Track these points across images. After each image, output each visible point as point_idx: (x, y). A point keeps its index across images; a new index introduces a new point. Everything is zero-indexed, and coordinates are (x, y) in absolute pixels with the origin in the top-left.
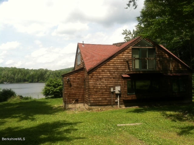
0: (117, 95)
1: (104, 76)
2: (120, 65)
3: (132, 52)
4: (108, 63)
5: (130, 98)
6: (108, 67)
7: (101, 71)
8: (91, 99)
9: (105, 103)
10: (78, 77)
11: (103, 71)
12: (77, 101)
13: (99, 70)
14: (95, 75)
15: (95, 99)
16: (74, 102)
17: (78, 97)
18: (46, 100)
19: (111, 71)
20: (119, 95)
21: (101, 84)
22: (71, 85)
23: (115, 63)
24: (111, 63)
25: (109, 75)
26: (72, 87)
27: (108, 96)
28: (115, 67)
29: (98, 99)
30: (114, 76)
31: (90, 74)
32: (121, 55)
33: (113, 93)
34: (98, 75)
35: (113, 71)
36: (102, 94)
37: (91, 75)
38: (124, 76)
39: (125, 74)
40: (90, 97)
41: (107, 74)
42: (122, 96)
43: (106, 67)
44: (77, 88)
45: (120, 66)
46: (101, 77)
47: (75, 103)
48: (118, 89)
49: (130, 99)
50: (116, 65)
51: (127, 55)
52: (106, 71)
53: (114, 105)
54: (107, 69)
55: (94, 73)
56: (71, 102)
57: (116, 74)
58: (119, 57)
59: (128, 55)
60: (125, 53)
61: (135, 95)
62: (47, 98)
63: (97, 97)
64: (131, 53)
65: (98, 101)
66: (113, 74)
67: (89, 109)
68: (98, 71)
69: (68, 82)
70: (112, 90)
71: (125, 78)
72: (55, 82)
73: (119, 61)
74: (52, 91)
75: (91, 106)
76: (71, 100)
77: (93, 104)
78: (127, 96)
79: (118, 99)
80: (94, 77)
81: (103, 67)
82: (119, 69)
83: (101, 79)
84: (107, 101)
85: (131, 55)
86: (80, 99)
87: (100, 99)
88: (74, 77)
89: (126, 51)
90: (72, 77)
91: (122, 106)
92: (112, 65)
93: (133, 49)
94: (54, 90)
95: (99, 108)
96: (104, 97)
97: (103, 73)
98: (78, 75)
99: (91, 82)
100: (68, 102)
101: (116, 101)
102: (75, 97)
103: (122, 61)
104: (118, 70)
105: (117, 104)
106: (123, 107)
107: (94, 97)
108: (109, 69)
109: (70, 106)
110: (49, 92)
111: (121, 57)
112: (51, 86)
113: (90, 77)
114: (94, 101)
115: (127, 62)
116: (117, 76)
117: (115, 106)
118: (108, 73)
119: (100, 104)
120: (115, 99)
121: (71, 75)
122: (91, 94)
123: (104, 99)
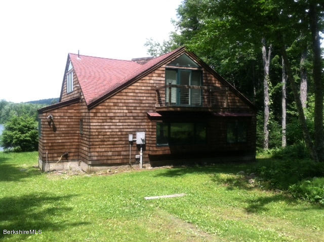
0: (139, 146)
1: (118, 114)
2: (146, 95)
3: (166, 74)
4: (124, 91)
6: (125, 98)
7: (112, 104)
8: (93, 154)
9: (118, 161)
10: (68, 114)
11: (115, 104)
12: (66, 158)
13: (109, 103)
14: (102, 111)
15: (101, 154)
16: (60, 159)
17: (67, 151)
18: (6, 156)
19: (130, 105)
20: (143, 146)
21: (109, 128)
22: (55, 129)
23: (137, 91)
24: (131, 91)
25: (127, 111)
26: (57, 132)
27: (124, 149)
28: (137, 98)
29: (105, 154)
30: (136, 114)
31: (92, 108)
32: (147, 78)
33: (132, 143)
34: (107, 111)
35: (134, 105)
36: (114, 144)
37: (94, 111)
38: (152, 114)
39: (154, 111)
40: (92, 150)
41: (122, 111)
42: (147, 148)
43: (121, 97)
44: (67, 133)
45: (145, 98)
46: (112, 115)
47: (62, 161)
48: (140, 137)
49: (161, 153)
50: (139, 95)
52: (121, 105)
53: (133, 163)
54: (123, 101)
55: (100, 107)
56: (55, 159)
57: (139, 111)
58: (144, 81)
59: (159, 79)
60: (154, 75)
61: (168, 148)
62: (6, 152)
63: (103, 150)
64: (164, 75)
65: (105, 158)
66: (133, 111)
67: (90, 172)
68: (106, 104)
69: (49, 123)
70: (131, 138)
71: (152, 119)
72: (22, 124)
73: (143, 88)
74: (17, 138)
75: (92, 165)
76: (55, 155)
77: (97, 162)
78: (155, 149)
79: (141, 154)
80: (99, 115)
81: (115, 97)
82: (144, 102)
83: (111, 118)
84: (121, 157)
85: (164, 79)
86: (71, 154)
87: (110, 154)
88: (62, 115)
89: (156, 72)
90: (57, 115)
91: (146, 165)
92: (132, 94)
93: (167, 69)
94: (20, 137)
95: (108, 169)
96: (117, 149)
97: (116, 108)
98: (69, 111)
99: (95, 124)
100: (50, 159)
101: (137, 156)
102: (63, 151)
103: (149, 88)
104: (142, 105)
105: (139, 163)
106: (149, 167)
107: (98, 150)
108: (126, 101)
109: (52, 166)
110: (11, 141)
111: (148, 81)
112: (15, 130)
113: (92, 115)
114: (99, 158)
115: (157, 91)
116: (140, 114)
117: (134, 166)
118: (125, 108)
119: (109, 162)
120: (135, 153)
121: (56, 111)
122: (93, 145)
123: (117, 153)
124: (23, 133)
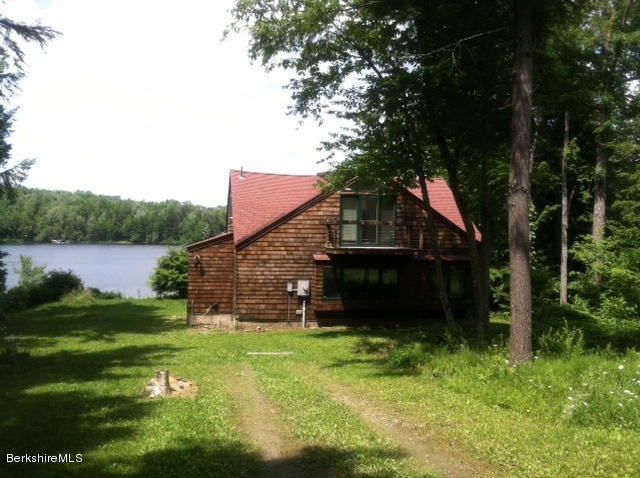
0: (301, 298)
1: (273, 257)
2: (312, 231)
3: (341, 202)
4: (283, 227)
5: (328, 307)
6: (283, 235)
7: (266, 244)
8: (240, 306)
9: (274, 317)
10: (219, 254)
11: (271, 244)
12: (216, 310)
13: (263, 243)
14: (253, 253)
15: (252, 306)
16: (208, 310)
17: (218, 300)
18: (158, 304)
19: (291, 244)
20: (307, 299)
21: (261, 274)
22: (202, 273)
23: (300, 226)
24: (290, 226)
25: (285, 253)
26: (205, 277)
27: (281, 302)
28: (300, 236)
29: (256, 307)
30: (296, 257)
31: (241, 250)
32: (315, 209)
33: (292, 294)
34: (259, 252)
35: (295, 244)
36: (267, 295)
37: (243, 252)
38: (318, 257)
39: (323, 253)
40: (240, 301)
41: (279, 252)
42: (312, 301)
43: (278, 235)
44: (217, 279)
45: (310, 236)
46: (265, 257)
47: (211, 313)
48: (303, 287)
49: (329, 309)
50: (303, 231)
51: (328, 210)
52: (278, 244)
53: (294, 321)
54: (280, 240)
55: (251, 248)
56: (203, 310)
57: (301, 253)
58: (310, 214)
59: (331, 209)
60: (324, 205)
61: (340, 302)
62: (160, 299)
63: (254, 302)
64: (338, 205)
65: (257, 312)
66: (295, 253)
67: (237, 328)
68: (259, 244)
69: (196, 264)
70: (290, 288)
71: (319, 263)
72: (181, 259)
73: (308, 222)
74: (173, 279)
75: (240, 320)
76: (203, 306)
77: (247, 317)
78: (320, 303)
79: (304, 309)
80: (249, 257)
81: (270, 235)
82: (309, 240)
83: (265, 262)
84: (277, 312)
85: (338, 209)
86: (222, 305)
87: (263, 306)
88: (212, 255)
89: (327, 200)
90: (205, 255)
91: (311, 324)
92: (293, 231)
93: (342, 196)
94: (178, 278)
95: (258, 326)
96: (271, 302)
97: (271, 248)
98: (221, 250)
99: (243, 269)
100: (196, 310)
101: (298, 312)
102: (213, 300)
103: (317, 222)
104: (306, 244)
105: (300, 321)
106: (314, 327)
107: (247, 301)
108: (285, 240)
109: (201, 319)
110: (166, 283)
111: (315, 213)
112: (171, 267)
113: (240, 257)
114: (249, 311)
115: (329, 226)
116: (303, 257)
117: (294, 324)
118: (283, 248)
119: (262, 317)
120: (295, 307)
121: (204, 250)
122: (241, 295)
123: (271, 307)
124: (181, 272)
